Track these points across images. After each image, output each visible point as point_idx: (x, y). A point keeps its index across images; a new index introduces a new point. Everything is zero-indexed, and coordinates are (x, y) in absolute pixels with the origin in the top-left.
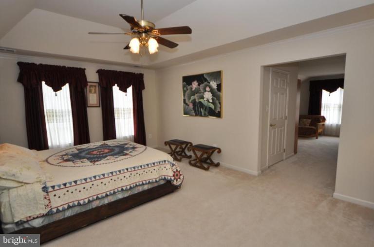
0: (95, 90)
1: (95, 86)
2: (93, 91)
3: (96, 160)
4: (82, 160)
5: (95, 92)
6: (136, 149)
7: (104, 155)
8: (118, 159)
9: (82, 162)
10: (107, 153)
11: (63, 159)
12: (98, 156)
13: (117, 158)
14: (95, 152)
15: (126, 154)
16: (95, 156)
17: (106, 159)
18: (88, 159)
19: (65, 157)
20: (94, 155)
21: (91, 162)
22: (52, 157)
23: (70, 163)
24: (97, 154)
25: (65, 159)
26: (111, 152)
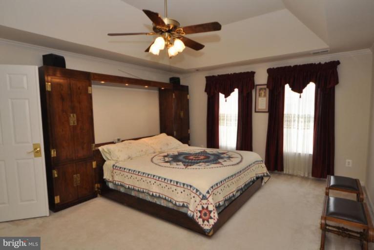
0: (265, 92)
1: (265, 89)
2: (263, 94)
3: (190, 164)
4: (178, 163)
5: (265, 96)
6: (231, 159)
7: (198, 161)
8: (210, 166)
9: (177, 165)
10: (202, 159)
11: (165, 160)
12: (193, 161)
13: (208, 165)
14: (191, 157)
15: (219, 163)
16: (190, 161)
17: (198, 164)
18: (183, 162)
19: (167, 159)
20: (190, 159)
21: (184, 165)
22: (156, 157)
23: (168, 164)
24: (192, 160)
25: (166, 160)
26: (206, 159)
